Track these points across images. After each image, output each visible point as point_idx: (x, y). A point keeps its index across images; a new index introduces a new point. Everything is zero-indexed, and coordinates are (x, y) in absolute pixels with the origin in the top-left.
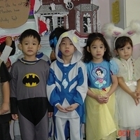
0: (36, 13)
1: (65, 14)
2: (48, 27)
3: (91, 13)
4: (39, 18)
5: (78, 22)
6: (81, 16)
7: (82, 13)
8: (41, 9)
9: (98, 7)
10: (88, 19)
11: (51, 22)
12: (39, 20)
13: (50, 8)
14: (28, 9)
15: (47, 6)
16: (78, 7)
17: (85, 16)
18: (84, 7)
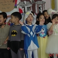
0: (18, 5)
1: (31, 5)
2: (23, 11)
3: (42, 5)
4: (19, 7)
5: (36, 9)
6: (38, 6)
7: (38, 5)
8: (20, 4)
9: (45, 2)
10: (41, 8)
11: (24, 9)
12: (19, 8)
13: (24, 3)
14: (14, 4)
15: (23, 2)
16: (36, 2)
17: (39, 6)
18: (39, 2)
